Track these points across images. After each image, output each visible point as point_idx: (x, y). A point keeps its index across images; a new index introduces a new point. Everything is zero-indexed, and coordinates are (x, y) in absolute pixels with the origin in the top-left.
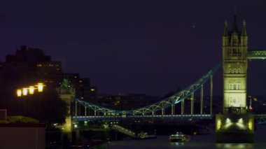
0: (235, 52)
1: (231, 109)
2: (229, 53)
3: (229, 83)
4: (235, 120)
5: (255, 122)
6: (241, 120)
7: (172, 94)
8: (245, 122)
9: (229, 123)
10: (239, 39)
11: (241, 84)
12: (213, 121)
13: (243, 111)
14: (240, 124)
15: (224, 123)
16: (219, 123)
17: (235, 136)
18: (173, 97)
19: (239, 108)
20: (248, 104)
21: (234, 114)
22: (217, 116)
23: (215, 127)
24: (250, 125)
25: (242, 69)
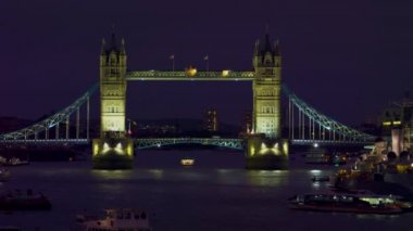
0: (113, 72)
1: (109, 133)
2: (106, 73)
3: (106, 106)
4: (113, 144)
5: (134, 147)
6: (119, 145)
7: (45, 117)
8: (124, 147)
9: (106, 148)
10: (118, 59)
11: (120, 106)
12: (90, 147)
13: (121, 136)
14: (119, 149)
15: (101, 148)
16: (96, 148)
17: (113, 161)
18: (47, 120)
19: (118, 132)
20: (127, 128)
21: (112, 138)
22: (94, 141)
23: (92, 153)
24: (129, 150)
25: (121, 91)
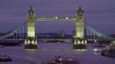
0: (31, 18)
1: (30, 37)
2: (29, 18)
3: (29, 29)
4: (31, 41)
5: (38, 42)
6: (33, 41)
8: (35, 42)
9: (29, 42)
10: (33, 14)
11: (33, 29)
12: (24, 41)
16: (26, 42)
17: (31, 46)
18: (10, 33)
19: (33, 37)
20: (35, 36)
21: (31, 39)
24: (36, 43)
25: (34, 24)
